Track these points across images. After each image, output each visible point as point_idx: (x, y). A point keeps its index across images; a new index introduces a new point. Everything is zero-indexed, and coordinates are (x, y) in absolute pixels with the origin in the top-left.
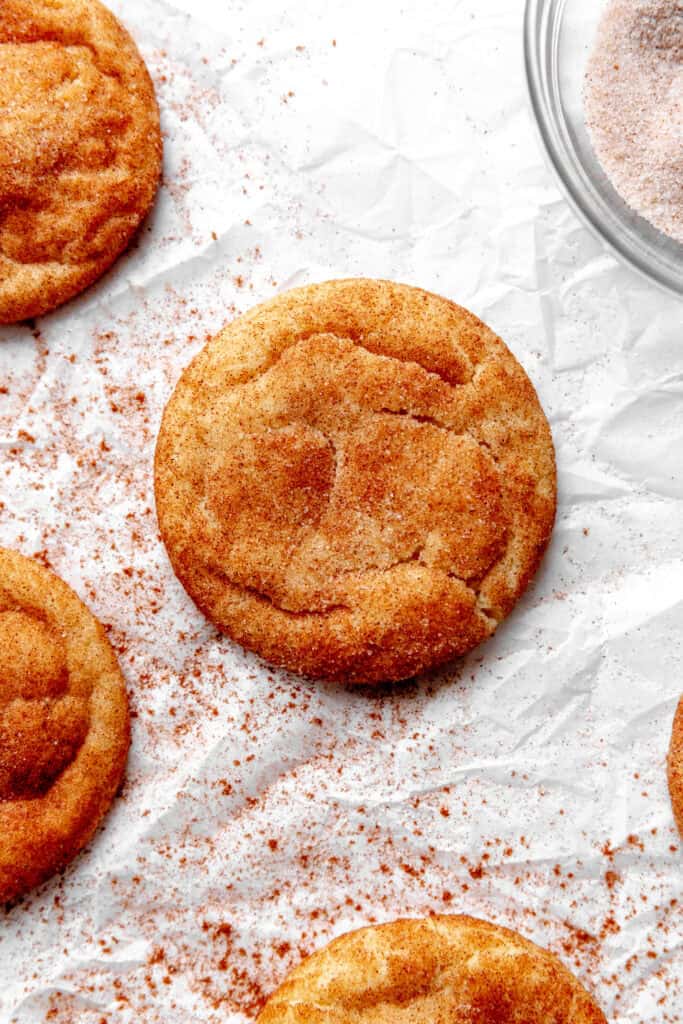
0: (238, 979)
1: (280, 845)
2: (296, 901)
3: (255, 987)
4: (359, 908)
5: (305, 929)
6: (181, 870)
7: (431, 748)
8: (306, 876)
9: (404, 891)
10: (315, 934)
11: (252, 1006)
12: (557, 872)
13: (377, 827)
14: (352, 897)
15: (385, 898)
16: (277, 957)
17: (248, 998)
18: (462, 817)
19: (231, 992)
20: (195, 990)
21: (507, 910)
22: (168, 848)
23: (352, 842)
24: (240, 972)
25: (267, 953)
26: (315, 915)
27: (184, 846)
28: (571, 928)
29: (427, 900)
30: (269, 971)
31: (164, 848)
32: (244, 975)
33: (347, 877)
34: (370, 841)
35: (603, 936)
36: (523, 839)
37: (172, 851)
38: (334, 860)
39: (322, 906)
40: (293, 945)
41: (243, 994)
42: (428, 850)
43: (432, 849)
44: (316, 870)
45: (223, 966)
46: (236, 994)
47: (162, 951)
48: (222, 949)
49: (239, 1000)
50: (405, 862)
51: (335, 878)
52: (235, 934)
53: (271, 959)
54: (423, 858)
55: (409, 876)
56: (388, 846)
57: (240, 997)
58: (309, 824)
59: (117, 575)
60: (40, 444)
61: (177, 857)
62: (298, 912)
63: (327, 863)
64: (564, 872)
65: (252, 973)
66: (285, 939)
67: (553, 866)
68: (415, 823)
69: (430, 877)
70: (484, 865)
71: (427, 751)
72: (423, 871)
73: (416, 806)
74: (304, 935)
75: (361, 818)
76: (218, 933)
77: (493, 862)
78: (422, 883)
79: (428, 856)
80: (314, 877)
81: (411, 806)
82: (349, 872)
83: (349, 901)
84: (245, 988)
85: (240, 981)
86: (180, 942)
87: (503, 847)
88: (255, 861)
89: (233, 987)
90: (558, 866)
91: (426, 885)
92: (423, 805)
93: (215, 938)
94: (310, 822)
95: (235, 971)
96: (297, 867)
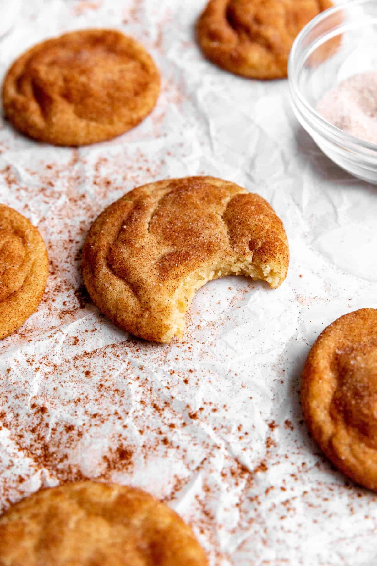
0: (38, 439)
1: (91, 375)
2: (87, 406)
3: (45, 447)
4: (120, 418)
5: (86, 422)
6: (34, 373)
7: (190, 348)
8: (98, 396)
9: (149, 416)
10: (91, 425)
11: (40, 457)
12: (239, 429)
13: (146, 379)
14: (119, 412)
15: (137, 417)
16: (65, 432)
17: (39, 452)
18: (195, 385)
19: (31, 446)
20: (12, 439)
21: (204, 442)
22: (33, 361)
23: (130, 383)
24: (41, 436)
25: (61, 429)
26: (95, 416)
27: (41, 363)
28: (238, 463)
29: (160, 424)
30: (57, 440)
31: (31, 360)
32: (43, 438)
33: (121, 401)
34: (140, 386)
35: (256, 471)
36: (225, 406)
37: (34, 363)
38: (117, 390)
39: (100, 412)
40: (76, 428)
41: (38, 449)
42: (170, 397)
43: (172, 398)
44: (105, 394)
45: (33, 431)
46: (34, 448)
47: (5, 414)
48: (36, 422)
49: (34, 452)
50: (155, 402)
51: (113, 400)
52: (47, 414)
53: (61, 433)
54: (166, 403)
55: (154, 409)
56: (149, 392)
57: (35, 450)
58: (111, 368)
59: (66, 241)
60: (56, 189)
61: (35, 366)
62: (86, 412)
63: (112, 392)
64: (244, 430)
65: (48, 438)
66: (73, 424)
67: (238, 425)
68: (168, 383)
69: (167, 413)
70: (199, 414)
71: (187, 349)
72: (163, 410)
73: (171, 374)
74: (84, 424)
75: (140, 373)
76: (38, 412)
77: (204, 413)
78: (161, 415)
79: (169, 402)
80: (103, 397)
81: (169, 373)
82: (122, 399)
83: (116, 413)
84: (40, 446)
85: (39, 441)
86: (16, 412)
87: (212, 407)
88: (74, 379)
89: (33, 443)
90: (241, 425)
91: (163, 416)
92: (175, 375)
93: (35, 413)
94: (112, 367)
95: (39, 435)
96: (96, 390)
